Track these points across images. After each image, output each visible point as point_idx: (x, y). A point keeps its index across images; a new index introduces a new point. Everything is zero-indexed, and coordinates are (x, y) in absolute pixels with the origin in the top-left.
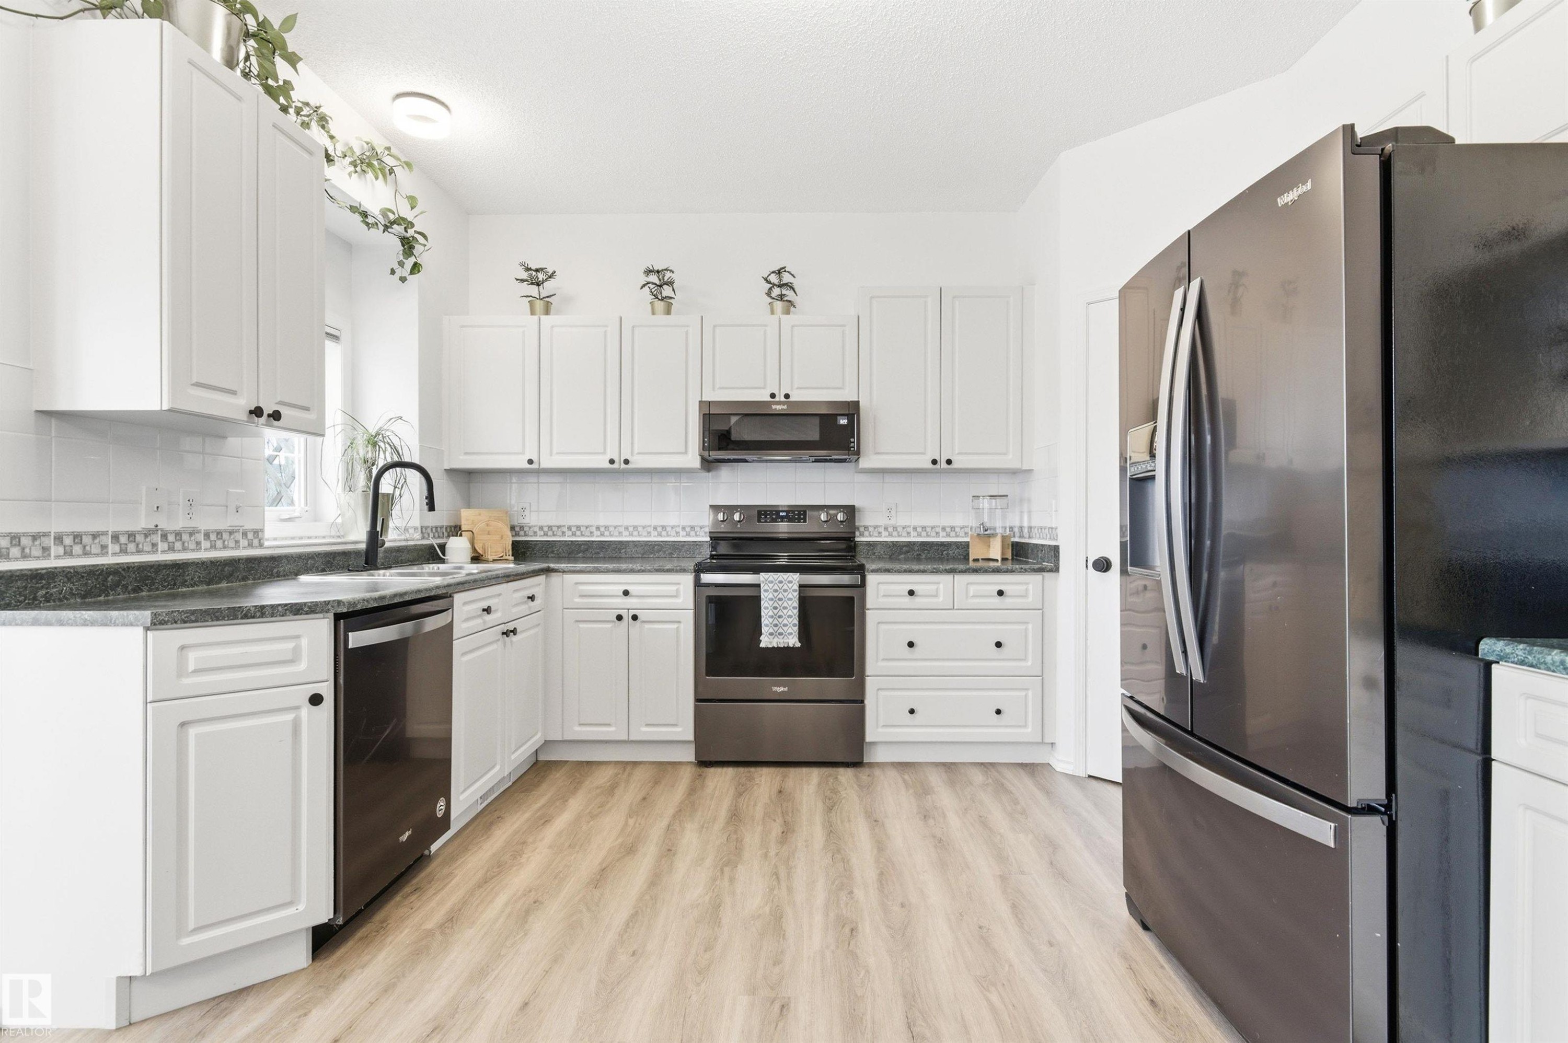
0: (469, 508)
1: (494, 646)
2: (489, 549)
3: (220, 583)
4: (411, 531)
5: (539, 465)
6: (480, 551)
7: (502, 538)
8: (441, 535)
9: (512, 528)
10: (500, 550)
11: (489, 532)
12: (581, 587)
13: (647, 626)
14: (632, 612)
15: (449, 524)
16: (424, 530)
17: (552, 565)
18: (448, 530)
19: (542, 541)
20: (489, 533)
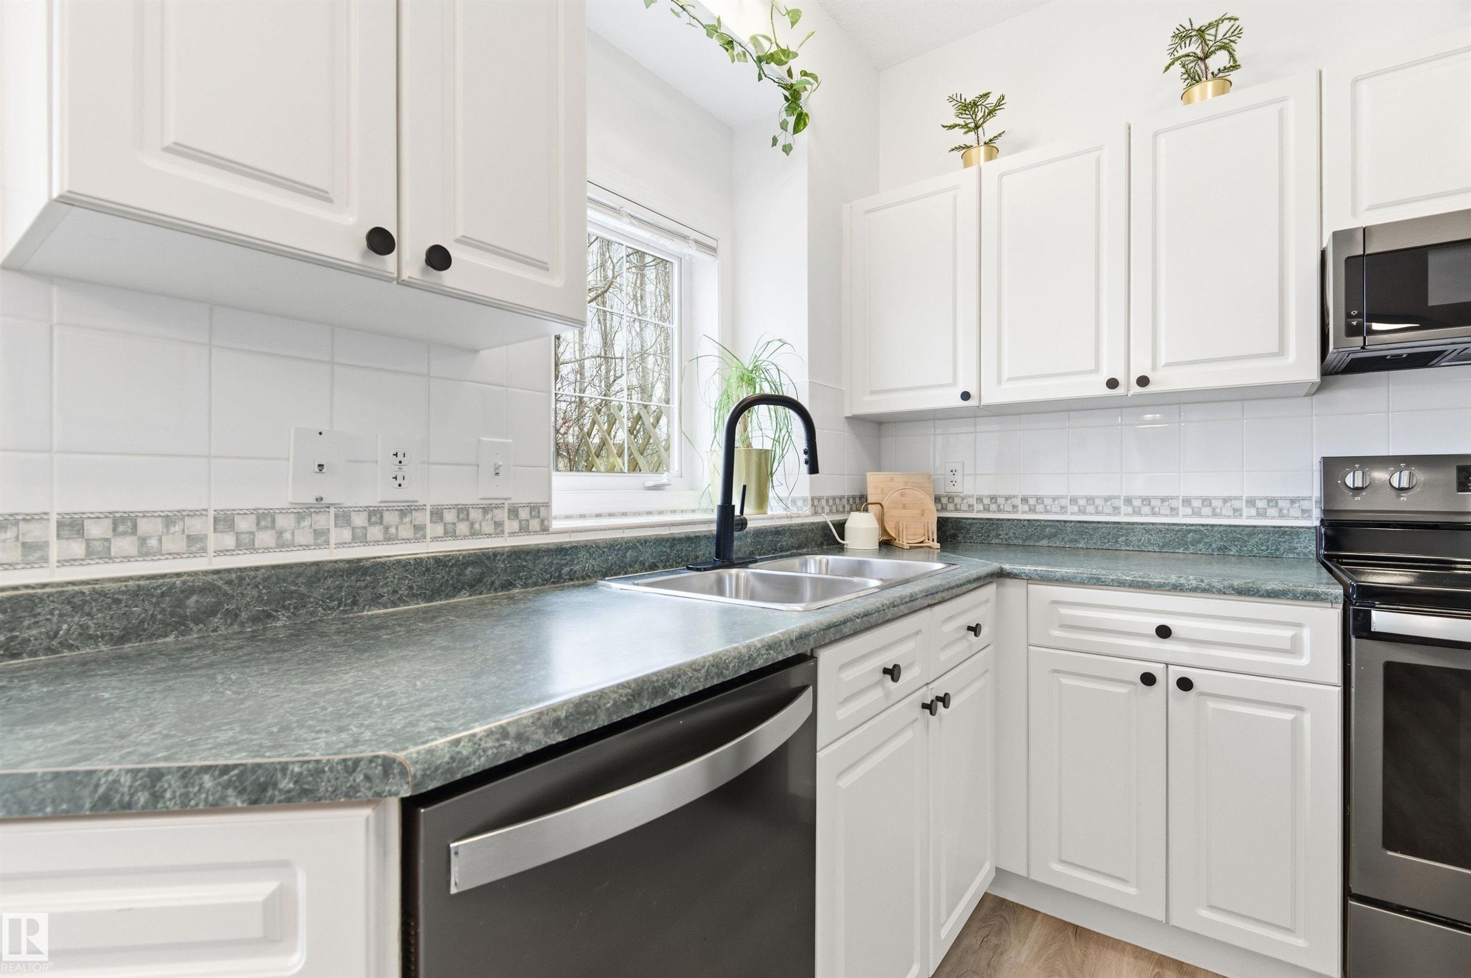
0: (880, 471)
1: (908, 735)
2: (905, 531)
3: (454, 596)
4: (800, 503)
5: (980, 400)
6: (893, 534)
7: (923, 515)
8: (841, 509)
9: (937, 499)
10: (921, 531)
11: (904, 505)
12: (1064, 611)
13: (1212, 704)
14: (1176, 673)
15: (851, 494)
16: (816, 503)
17: (1007, 567)
18: (851, 502)
19: (982, 519)
20: (904, 507)
